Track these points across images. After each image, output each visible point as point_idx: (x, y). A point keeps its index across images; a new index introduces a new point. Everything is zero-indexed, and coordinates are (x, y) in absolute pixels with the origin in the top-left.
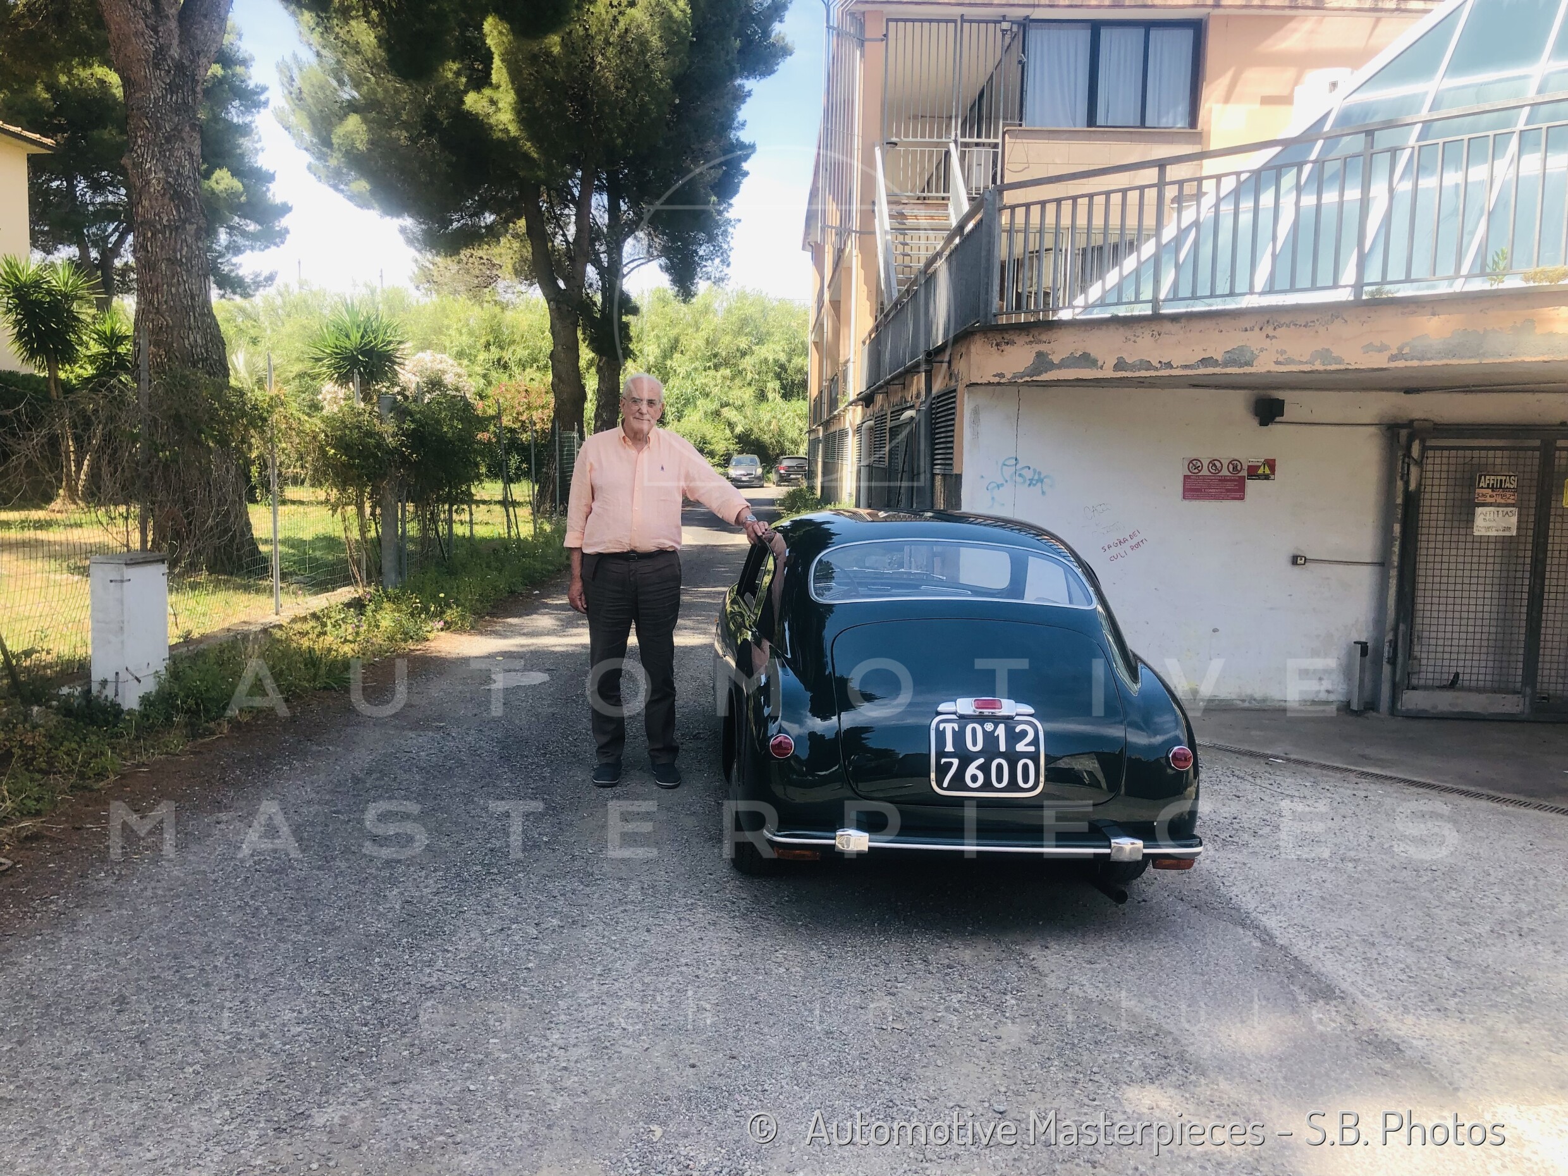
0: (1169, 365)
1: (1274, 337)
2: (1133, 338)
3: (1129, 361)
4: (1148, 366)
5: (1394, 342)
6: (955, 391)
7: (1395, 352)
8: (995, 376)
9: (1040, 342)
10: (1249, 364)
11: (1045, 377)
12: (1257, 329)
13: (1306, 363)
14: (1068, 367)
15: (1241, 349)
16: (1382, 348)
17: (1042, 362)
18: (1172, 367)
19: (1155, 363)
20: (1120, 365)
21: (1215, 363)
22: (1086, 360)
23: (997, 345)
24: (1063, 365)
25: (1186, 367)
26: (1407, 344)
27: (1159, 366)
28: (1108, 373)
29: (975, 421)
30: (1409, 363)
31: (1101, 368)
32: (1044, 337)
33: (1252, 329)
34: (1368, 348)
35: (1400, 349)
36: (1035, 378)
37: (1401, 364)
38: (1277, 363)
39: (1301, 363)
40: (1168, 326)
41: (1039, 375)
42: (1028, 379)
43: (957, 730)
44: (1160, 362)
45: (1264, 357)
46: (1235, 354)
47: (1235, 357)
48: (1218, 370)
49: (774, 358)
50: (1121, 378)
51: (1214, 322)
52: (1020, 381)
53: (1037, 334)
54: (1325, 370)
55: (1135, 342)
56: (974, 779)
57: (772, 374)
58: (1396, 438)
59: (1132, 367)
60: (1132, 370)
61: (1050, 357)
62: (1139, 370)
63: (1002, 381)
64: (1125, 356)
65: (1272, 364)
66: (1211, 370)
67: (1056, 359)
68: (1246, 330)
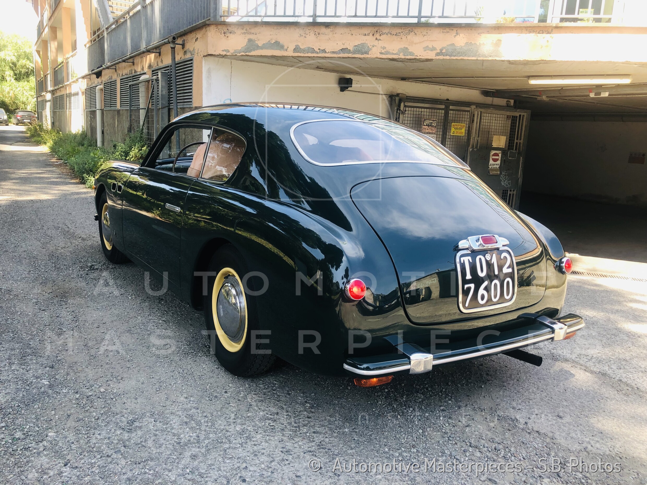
0: (324, 51)
1: (380, 40)
2: (304, 35)
3: (302, 47)
4: (313, 51)
5: (439, 46)
6: (192, 60)
7: (438, 51)
8: (223, 51)
9: (250, 33)
10: (367, 53)
11: (253, 53)
12: (371, 35)
13: (395, 54)
14: (267, 48)
15: (363, 45)
16: (433, 49)
17: (251, 45)
18: (326, 52)
19: (316, 50)
20: (297, 49)
21: (349, 51)
22: (278, 45)
23: (224, 33)
24: (264, 47)
25: (333, 52)
26: (444, 48)
27: (318, 51)
28: (290, 53)
29: (209, 77)
30: (445, 57)
31: (286, 50)
32: (253, 31)
33: (368, 35)
34: (426, 49)
35: (441, 50)
36: (247, 54)
37: (441, 57)
38: (381, 53)
39: (393, 54)
40: (323, 30)
41: (250, 51)
42: (244, 54)
43: (471, 261)
44: (319, 49)
45: (374, 49)
46: (359, 47)
47: (360, 49)
48: (350, 55)
49: (8, 59)
50: (297, 57)
51: (348, 29)
52: (238, 54)
53: (248, 28)
54: (405, 58)
55: (305, 37)
56: (483, 298)
57: (8, 67)
58: (394, 101)
59: (304, 51)
60: (303, 53)
61: (256, 42)
62: (308, 53)
63: (228, 54)
64: (300, 44)
65: (379, 53)
66: (346, 55)
67: (260, 44)
68: (365, 35)
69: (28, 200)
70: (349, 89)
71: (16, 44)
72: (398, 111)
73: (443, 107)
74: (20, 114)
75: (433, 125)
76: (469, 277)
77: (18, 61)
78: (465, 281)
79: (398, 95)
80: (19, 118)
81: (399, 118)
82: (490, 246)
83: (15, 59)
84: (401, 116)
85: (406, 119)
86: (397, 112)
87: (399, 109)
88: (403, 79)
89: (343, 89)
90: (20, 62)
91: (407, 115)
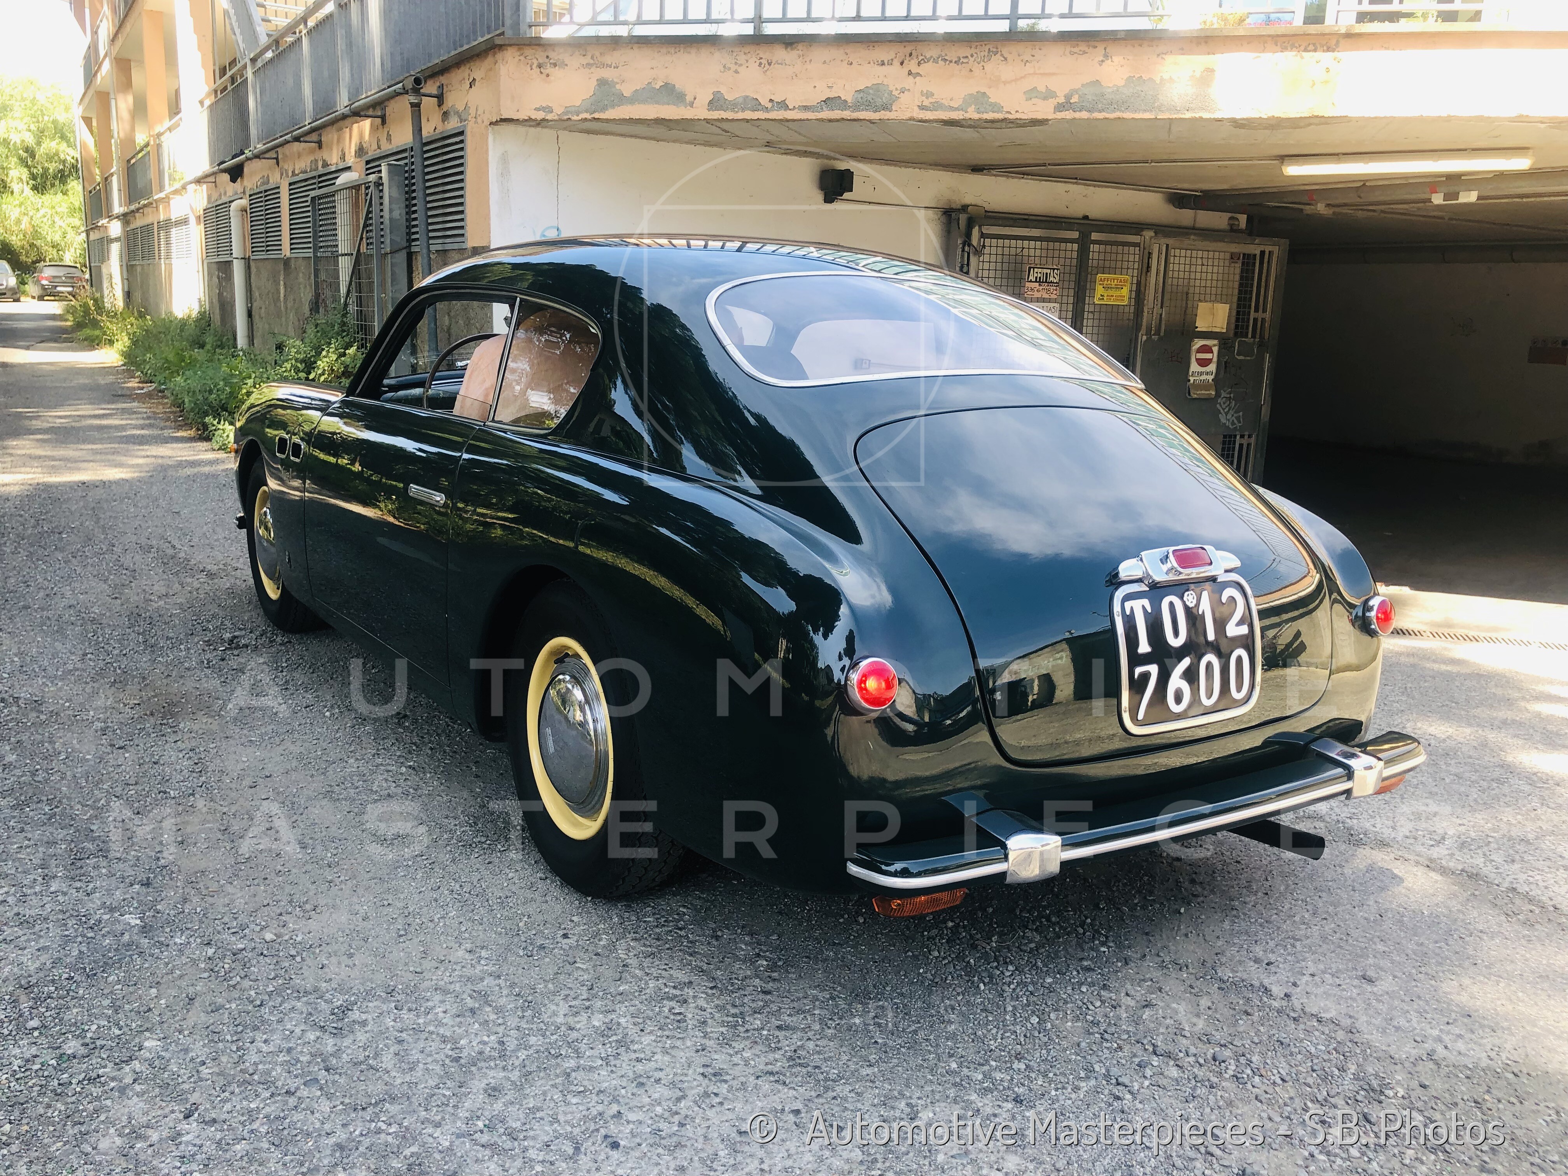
0: (783, 105)
1: (918, 74)
2: (734, 67)
3: (729, 97)
4: (756, 105)
5: (1062, 86)
6: (461, 133)
7: (1062, 100)
8: (537, 109)
9: (603, 65)
10: (886, 107)
11: (610, 114)
12: (896, 63)
13: (957, 109)
14: (644, 101)
15: (877, 88)
16: (1049, 95)
17: (606, 93)
18: (787, 108)
19: (764, 102)
20: (716, 102)
21: (843, 104)
22: (670, 93)
23: (540, 66)
24: (635, 98)
25: (806, 108)
26: (1076, 91)
27: (769, 105)
28: (700, 112)
29: (505, 173)
30: (1077, 115)
31: (691, 104)
32: (608, 59)
33: (890, 63)
34: (1031, 94)
35: (1068, 97)
36: (596, 115)
37: (1068, 115)
38: (922, 108)
39: (952, 109)
40: (780, 53)
41: (604, 109)
42: (584, 116)
43: (1149, 610)
44: (771, 100)
45: (905, 98)
46: (869, 94)
47: (869, 98)
48: (847, 114)
49: (15, 139)
50: (718, 120)
51: (842, 51)
52: (575, 118)
53: (597, 54)
54: (980, 119)
55: (736, 72)
56: (1178, 699)
57: (15, 160)
58: (954, 224)
59: (733, 106)
60: (733, 110)
61: (618, 87)
62: (743, 110)
63: (549, 117)
64: (723, 90)
65: (916, 108)
66: (837, 114)
67: (627, 90)
68: (883, 64)
69: (74, 482)
70: (846, 195)
71: (34, 101)
72: (967, 248)
73: (1075, 235)
74: (48, 272)
75: (1052, 279)
76: (1144, 647)
77: (39, 144)
78: (1136, 659)
79: (964, 208)
80: (44, 282)
81: (968, 265)
82: (1194, 573)
83: (30, 140)
84: (973, 260)
85: (986, 266)
86: (963, 251)
87: (967, 242)
88: (977, 169)
89: (829, 198)
90: (43, 145)
91: (987, 258)
